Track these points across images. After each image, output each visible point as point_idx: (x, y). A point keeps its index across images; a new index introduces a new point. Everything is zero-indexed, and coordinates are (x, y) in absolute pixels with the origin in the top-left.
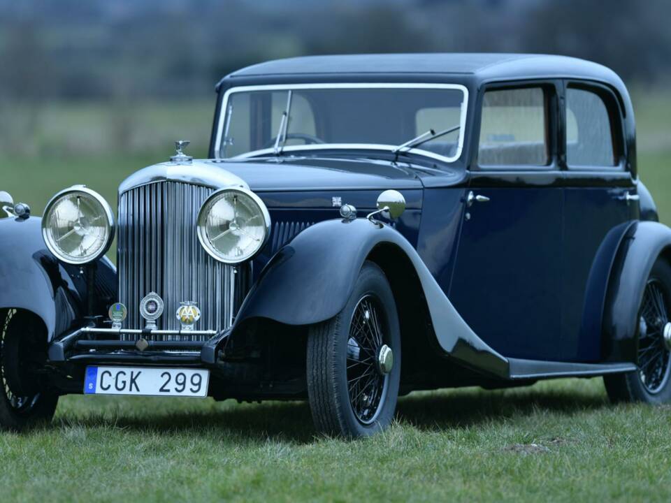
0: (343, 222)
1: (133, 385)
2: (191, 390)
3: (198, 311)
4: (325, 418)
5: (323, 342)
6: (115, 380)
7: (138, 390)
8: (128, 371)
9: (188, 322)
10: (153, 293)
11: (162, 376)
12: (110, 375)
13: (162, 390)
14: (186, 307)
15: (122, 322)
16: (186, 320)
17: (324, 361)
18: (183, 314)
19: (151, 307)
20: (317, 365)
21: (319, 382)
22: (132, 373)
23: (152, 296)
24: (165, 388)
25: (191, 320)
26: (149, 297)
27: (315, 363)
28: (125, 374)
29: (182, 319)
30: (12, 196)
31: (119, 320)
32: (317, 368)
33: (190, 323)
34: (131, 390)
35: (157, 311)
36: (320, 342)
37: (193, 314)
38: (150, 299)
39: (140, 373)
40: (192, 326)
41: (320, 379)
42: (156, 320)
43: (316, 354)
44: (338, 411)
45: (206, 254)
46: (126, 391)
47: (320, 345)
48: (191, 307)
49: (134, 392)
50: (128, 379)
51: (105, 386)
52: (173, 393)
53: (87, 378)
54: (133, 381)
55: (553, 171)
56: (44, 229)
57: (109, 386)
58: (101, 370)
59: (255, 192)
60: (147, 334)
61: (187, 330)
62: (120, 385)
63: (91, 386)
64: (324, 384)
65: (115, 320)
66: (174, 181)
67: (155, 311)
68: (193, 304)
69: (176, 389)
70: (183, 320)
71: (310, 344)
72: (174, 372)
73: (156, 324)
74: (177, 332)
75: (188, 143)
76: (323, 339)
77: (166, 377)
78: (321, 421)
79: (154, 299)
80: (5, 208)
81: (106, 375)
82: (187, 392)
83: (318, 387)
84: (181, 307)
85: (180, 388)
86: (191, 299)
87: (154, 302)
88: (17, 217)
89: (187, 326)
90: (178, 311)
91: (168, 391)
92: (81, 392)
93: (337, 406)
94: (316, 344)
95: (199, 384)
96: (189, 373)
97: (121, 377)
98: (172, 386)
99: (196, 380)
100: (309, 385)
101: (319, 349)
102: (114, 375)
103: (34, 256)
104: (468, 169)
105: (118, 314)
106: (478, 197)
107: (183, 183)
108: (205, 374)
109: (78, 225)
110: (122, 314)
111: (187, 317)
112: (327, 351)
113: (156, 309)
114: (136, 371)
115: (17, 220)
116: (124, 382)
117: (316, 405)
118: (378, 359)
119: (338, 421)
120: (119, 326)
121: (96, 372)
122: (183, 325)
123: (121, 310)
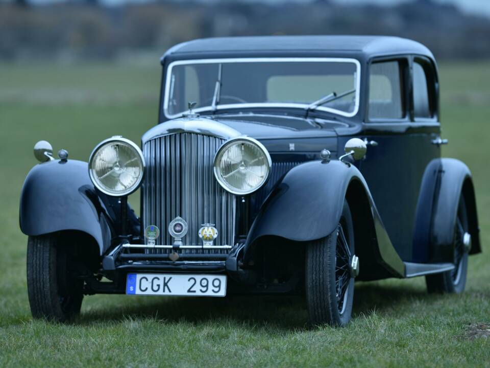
0: (322, 163)
1: (166, 288)
2: (213, 291)
3: (216, 231)
4: (320, 311)
5: (320, 254)
6: (151, 284)
7: (170, 291)
8: (161, 277)
9: (208, 239)
10: (178, 218)
11: (189, 280)
12: (147, 280)
13: (189, 291)
14: (206, 228)
15: (156, 240)
16: (207, 238)
17: (321, 268)
18: (204, 233)
19: (178, 228)
20: (316, 271)
21: (318, 284)
22: (165, 278)
23: (178, 220)
24: (192, 290)
25: (211, 238)
26: (176, 221)
27: (314, 269)
28: (158, 279)
29: (203, 237)
30: (51, 144)
31: (154, 238)
32: (316, 274)
33: (210, 240)
34: (164, 291)
35: (182, 231)
36: (318, 254)
37: (212, 233)
38: (177, 222)
39: (170, 278)
40: (212, 242)
41: (318, 282)
42: (182, 238)
43: (315, 263)
44: (330, 305)
45: (221, 188)
46: (160, 292)
47: (318, 257)
48: (210, 228)
49: (167, 293)
50: (161, 283)
51: (143, 288)
52: (199, 293)
53: (129, 282)
54: (165, 284)
55: (406, 123)
56: (91, 170)
57: (147, 289)
58: (139, 276)
59: (258, 140)
60: (177, 249)
61: (208, 245)
62: (155, 288)
63: (131, 289)
64: (321, 286)
65: (150, 238)
66: (190, 133)
67: (181, 231)
68: (212, 226)
69: (201, 290)
70: (205, 238)
71: (310, 255)
72: (198, 278)
73: (182, 241)
74: (201, 247)
75: (195, 104)
76: (320, 251)
77: (192, 282)
78: (317, 313)
79: (180, 222)
80: (46, 153)
81: (144, 281)
82: (210, 293)
83: (316, 288)
84: (203, 228)
85: (204, 289)
86: (209, 222)
87: (180, 224)
88: (60, 160)
89: (208, 242)
90: (200, 231)
91: (195, 292)
92: (124, 293)
93: (330, 302)
94: (315, 255)
95: (219, 286)
96: (211, 278)
97: (156, 282)
98: (197, 288)
99: (217, 283)
100: (309, 286)
101: (318, 259)
102: (150, 280)
103: (80, 190)
104: (364, 121)
105: (152, 234)
106: (372, 142)
107: (197, 134)
108: (223, 279)
109: (117, 166)
110: (156, 234)
111: (208, 235)
112: (323, 261)
113: (182, 229)
114: (167, 277)
115: (60, 162)
116: (159, 286)
117: (314, 301)
118: (351, 265)
119: (330, 313)
120: (153, 243)
121: (136, 278)
122: (204, 242)
123: (155, 231)
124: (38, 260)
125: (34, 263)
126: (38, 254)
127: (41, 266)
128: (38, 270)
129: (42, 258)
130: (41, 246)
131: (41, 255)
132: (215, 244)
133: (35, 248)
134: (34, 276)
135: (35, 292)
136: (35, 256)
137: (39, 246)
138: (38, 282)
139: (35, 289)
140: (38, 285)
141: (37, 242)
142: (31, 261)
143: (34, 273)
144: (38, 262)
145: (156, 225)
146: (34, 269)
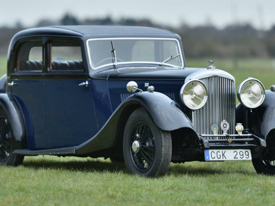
1: (224, 156)
2: (246, 157)
3: (243, 127)
6: (216, 155)
7: (226, 158)
8: (221, 151)
10: (224, 120)
11: (234, 152)
12: (214, 153)
13: (235, 158)
14: (238, 125)
15: (217, 132)
18: (238, 128)
19: (225, 126)
22: (222, 152)
23: (225, 122)
26: (223, 122)
30: (136, 82)
31: (216, 131)
33: (241, 131)
34: (223, 158)
40: (241, 133)
42: (227, 131)
46: (221, 159)
51: (213, 157)
52: (239, 159)
53: (205, 154)
54: (223, 155)
57: (215, 157)
58: (210, 151)
60: (227, 137)
62: (219, 157)
63: (207, 157)
67: (226, 127)
68: (241, 124)
69: (240, 157)
72: (238, 151)
74: (238, 135)
79: (225, 123)
82: (245, 159)
85: (242, 157)
86: (239, 123)
87: (225, 124)
90: (236, 127)
91: (237, 158)
92: (204, 161)
95: (248, 155)
96: (244, 151)
98: (238, 156)
99: (247, 153)
102: (216, 153)
105: (215, 129)
108: (249, 151)
110: (217, 129)
113: (227, 126)
114: (224, 151)
116: (220, 155)
121: (209, 152)
122: (238, 133)
123: (216, 127)
124: (168, 144)
125: (166, 145)
126: (167, 140)
127: (169, 147)
128: (168, 149)
129: (169, 143)
130: (168, 136)
131: (169, 141)
132: (243, 133)
133: (165, 137)
134: (166, 152)
135: (165, 160)
136: (166, 141)
137: (167, 136)
138: (167, 155)
139: (165, 159)
140: (167, 156)
141: (166, 134)
142: (164, 145)
143: (166, 151)
144: (168, 145)
145: (216, 124)
146: (166, 148)
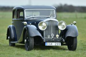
8: (51, 43)
46: (51, 45)
57: (48, 45)
58: (47, 43)
60: (53, 39)
63: (46, 45)
66: (52, 20)
71: (74, 39)
72: (56, 43)
82: (58, 45)
86: (57, 34)
91: (56, 45)
96: (58, 43)
102: (49, 43)
105: (49, 36)
108: (60, 43)
132: (58, 38)
